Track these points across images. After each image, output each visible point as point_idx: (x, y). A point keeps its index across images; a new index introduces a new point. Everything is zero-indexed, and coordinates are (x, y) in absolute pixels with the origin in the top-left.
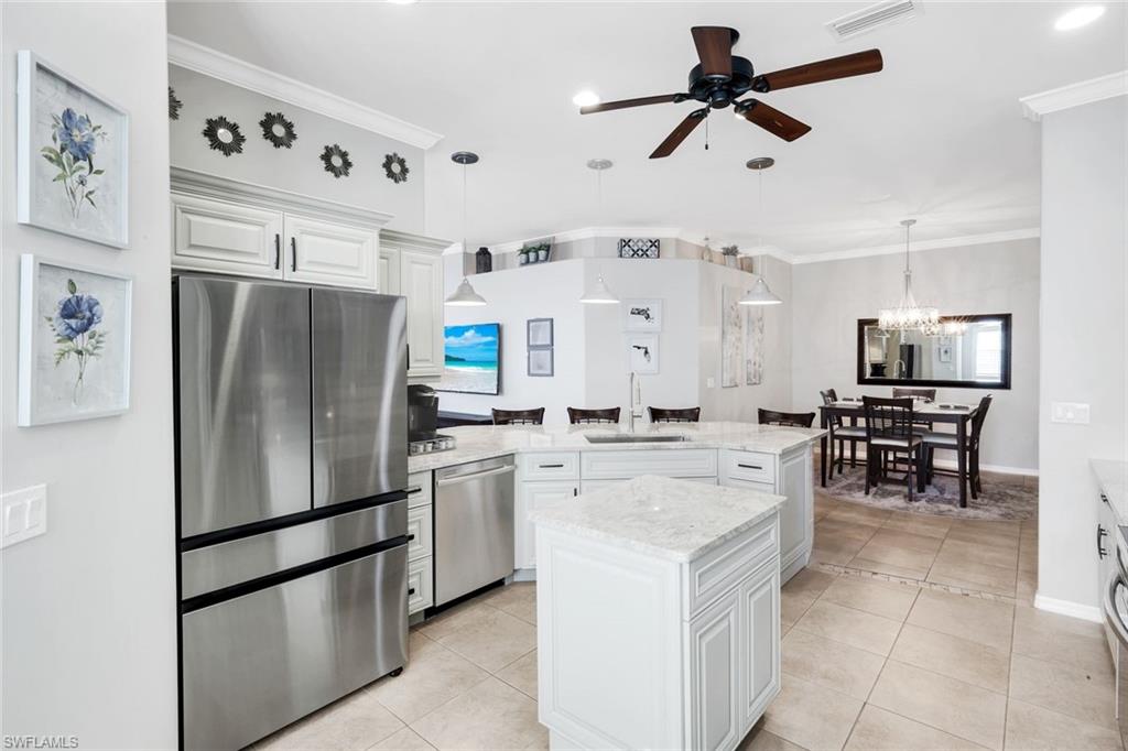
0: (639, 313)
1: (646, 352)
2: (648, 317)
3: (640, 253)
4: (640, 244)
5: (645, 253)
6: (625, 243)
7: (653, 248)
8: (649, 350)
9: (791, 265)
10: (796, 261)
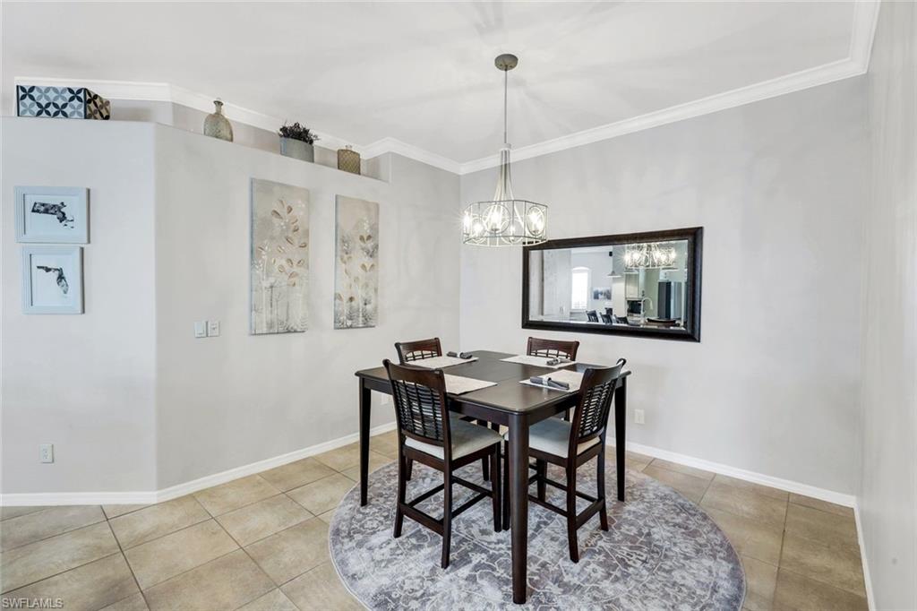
0: (46, 211)
1: (61, 277)
2: (63, 218)
3: (52, 110)
4: (52, 95)
5: (61, 111)
6: (25, 93)
7: (76, 102)
8: (65, 275)
9: (459, 176)
10: (463, 169)
